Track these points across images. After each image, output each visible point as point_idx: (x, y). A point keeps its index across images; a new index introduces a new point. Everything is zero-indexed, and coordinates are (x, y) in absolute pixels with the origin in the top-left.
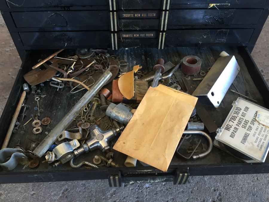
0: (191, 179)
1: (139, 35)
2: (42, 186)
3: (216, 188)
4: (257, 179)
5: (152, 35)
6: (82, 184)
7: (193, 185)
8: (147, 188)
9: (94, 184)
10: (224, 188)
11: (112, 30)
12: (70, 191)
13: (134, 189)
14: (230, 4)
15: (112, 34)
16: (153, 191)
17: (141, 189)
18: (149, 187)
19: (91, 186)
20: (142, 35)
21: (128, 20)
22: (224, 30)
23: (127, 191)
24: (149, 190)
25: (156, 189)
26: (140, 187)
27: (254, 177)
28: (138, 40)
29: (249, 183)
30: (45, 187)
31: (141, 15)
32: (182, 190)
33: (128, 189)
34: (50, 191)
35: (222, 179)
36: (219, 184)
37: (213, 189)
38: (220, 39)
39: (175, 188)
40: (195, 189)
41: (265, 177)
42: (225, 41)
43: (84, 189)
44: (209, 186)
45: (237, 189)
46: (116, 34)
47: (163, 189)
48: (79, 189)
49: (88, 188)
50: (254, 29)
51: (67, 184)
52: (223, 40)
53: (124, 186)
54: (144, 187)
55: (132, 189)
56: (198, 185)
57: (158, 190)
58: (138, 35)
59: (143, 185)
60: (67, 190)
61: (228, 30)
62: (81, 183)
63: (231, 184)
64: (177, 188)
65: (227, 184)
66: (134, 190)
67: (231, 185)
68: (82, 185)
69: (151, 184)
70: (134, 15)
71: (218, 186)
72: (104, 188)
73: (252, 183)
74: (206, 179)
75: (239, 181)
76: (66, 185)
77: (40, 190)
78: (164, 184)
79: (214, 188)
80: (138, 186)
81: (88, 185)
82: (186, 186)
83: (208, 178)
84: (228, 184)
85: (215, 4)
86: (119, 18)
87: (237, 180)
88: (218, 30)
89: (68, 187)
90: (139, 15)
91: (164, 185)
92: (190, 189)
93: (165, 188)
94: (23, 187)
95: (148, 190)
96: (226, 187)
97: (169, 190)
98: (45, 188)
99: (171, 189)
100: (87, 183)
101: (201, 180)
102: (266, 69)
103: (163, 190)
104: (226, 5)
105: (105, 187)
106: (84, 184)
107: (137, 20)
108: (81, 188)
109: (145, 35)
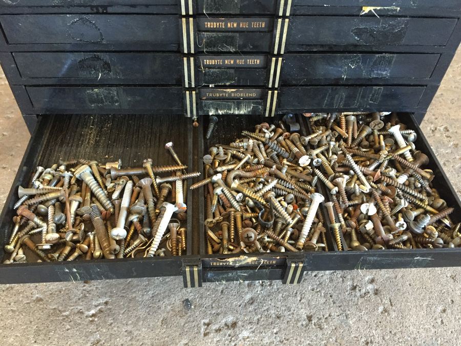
0: (325, 322)
1: (235, 62)
2: (52, 334)
3: (370, 339)
4: (442, 322)
5: (258, 62)
6: (126, 331)
7: (327, 333)
8: (244, 339)
9: (149, 330)
10: (384, 339)
11: (186, 51)
12: (104, 343)
13: (221, 340)
14: (399, 8)
15: (185, 59)
16: (255, 343)
17: (234, 341)
18: (248, 337)
19: (143, 335)
20: (240, 62)
21: (214, 34)
22: (387, 55)
23: (209, 344)
24: (249, 343)
25: (262, 340)
26: (233, 337)
27: (436, 319)
28: (232, 71)
29: (427, 330)
30: (57, 336)
31: (238, 25)
32: (308, 342)
33: (210, 341)
34: (67, 343)
35: (380, 322)
36: (374, 331)
37: (363, 340)
38: (379, 72)
39: (296, 339)
40: (331, 340)
41: (455, 318)
42: (389, 74)
43: (131, 340)
44: (357, 336)
45: (407, 340)
46: (192, 59)
47: (274, 340)
48: (121, 341)
49: (138, 338)
50: (441, 54)
51: (98, 331)
52: (384, 73)
53: (203, 335)
54: (240, 336)
55: (218, 341)
56: (338, 334)
57: (265, 342)
58: (232, 62)
59: (238, 333)
60: (98, 343)
61: (395, 55)
62: (124, 330)
63: (395, 331)
64: (299, 339)
65: (388, 332)
66: (221, 343)
67: (395, 334)
68: (126, 334)
69: (253, 332)
70: (226, 25)
71: (374, 336)
72: (166, 339)
73: (433, 330)
74: (351, 322)
75: (409, 326)
76: (97, 333)
77: (49, 341)
78: (275, 331)
79: (365, 339)
80: (229, 336)
81: (137, 332)
82: (316, 336)
83: (355, 319)
84: (391, 332)
85: (372, 8)
86: (198, 29)
87: (407, 324)
88: (377, 55)
89: (100, 337)
90: (235, 25)
91: (276, 334)
92: (323, 340)
93: (278, 338)
94: (17, 336)
95: (246, 342)
96: (387, 338)
97: (285, 342)
98: (59, 338)
99: (288, 340)
100: (135, 328)
101: (343, 324)
102: (453, 126)
103: (273, 342)
104: (392, 10)
105: (168, 337)
106: (131, 332)
107: (230, 34)
108: (125, 338)
109: (245, 62)
